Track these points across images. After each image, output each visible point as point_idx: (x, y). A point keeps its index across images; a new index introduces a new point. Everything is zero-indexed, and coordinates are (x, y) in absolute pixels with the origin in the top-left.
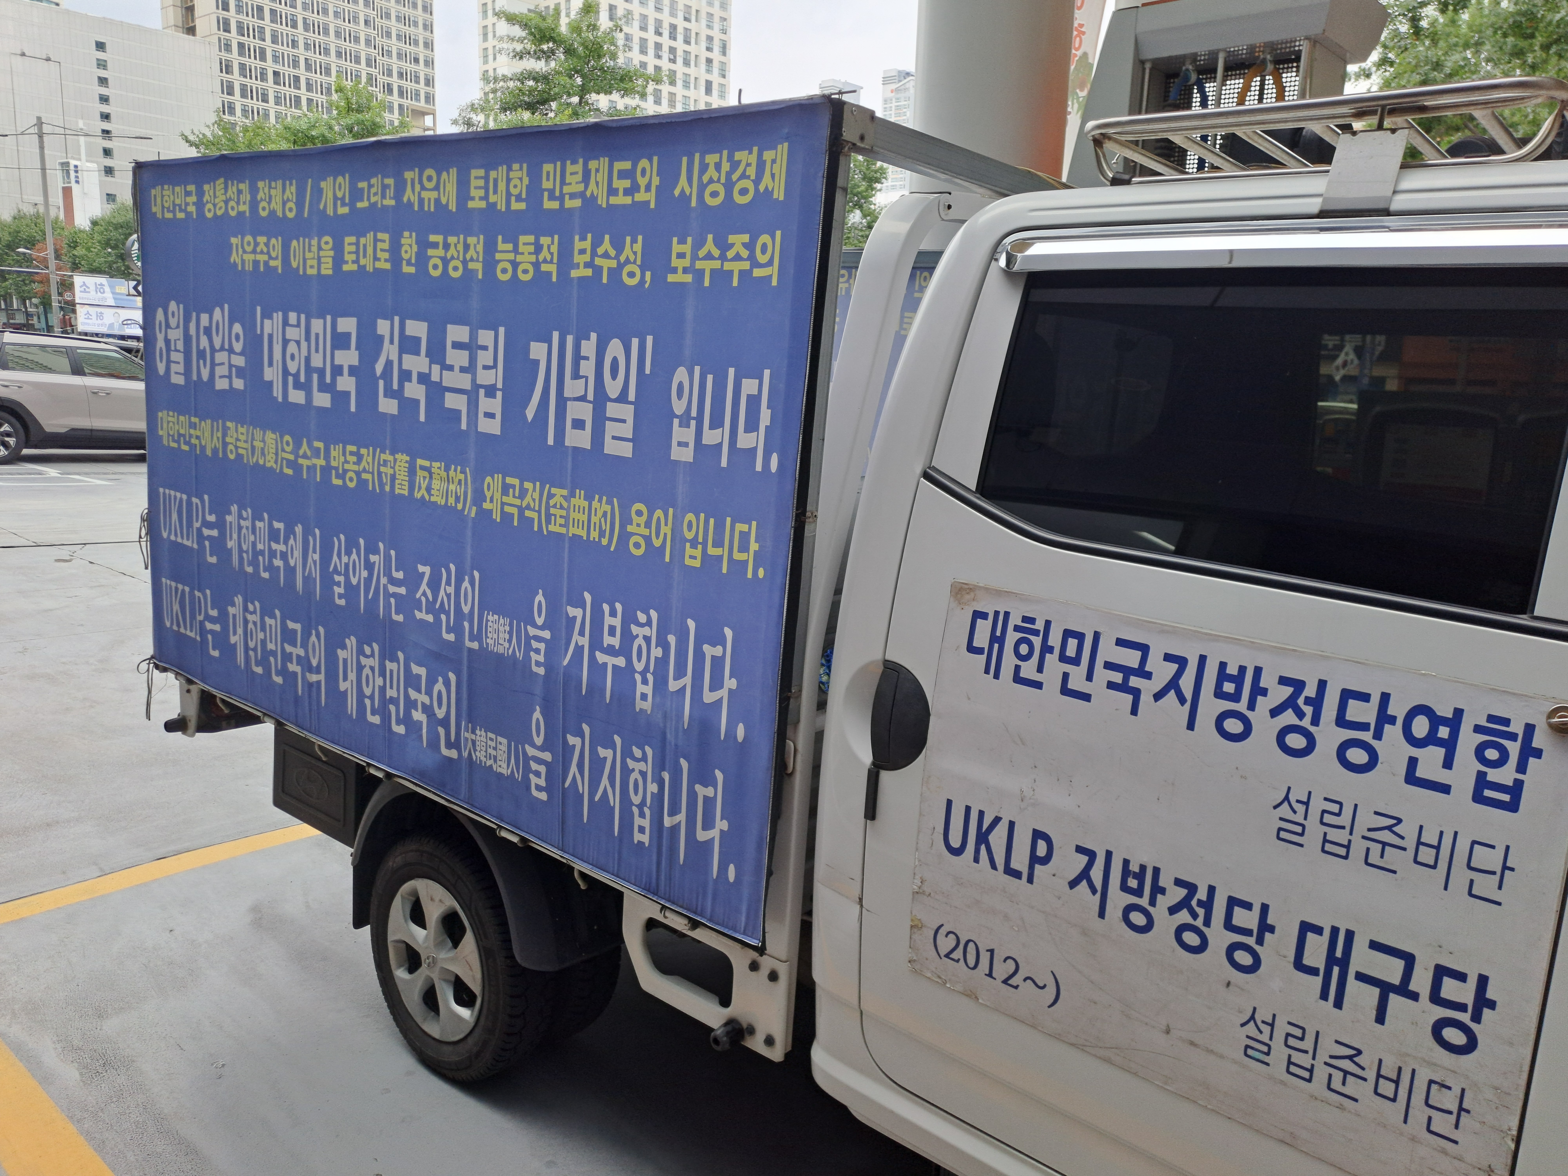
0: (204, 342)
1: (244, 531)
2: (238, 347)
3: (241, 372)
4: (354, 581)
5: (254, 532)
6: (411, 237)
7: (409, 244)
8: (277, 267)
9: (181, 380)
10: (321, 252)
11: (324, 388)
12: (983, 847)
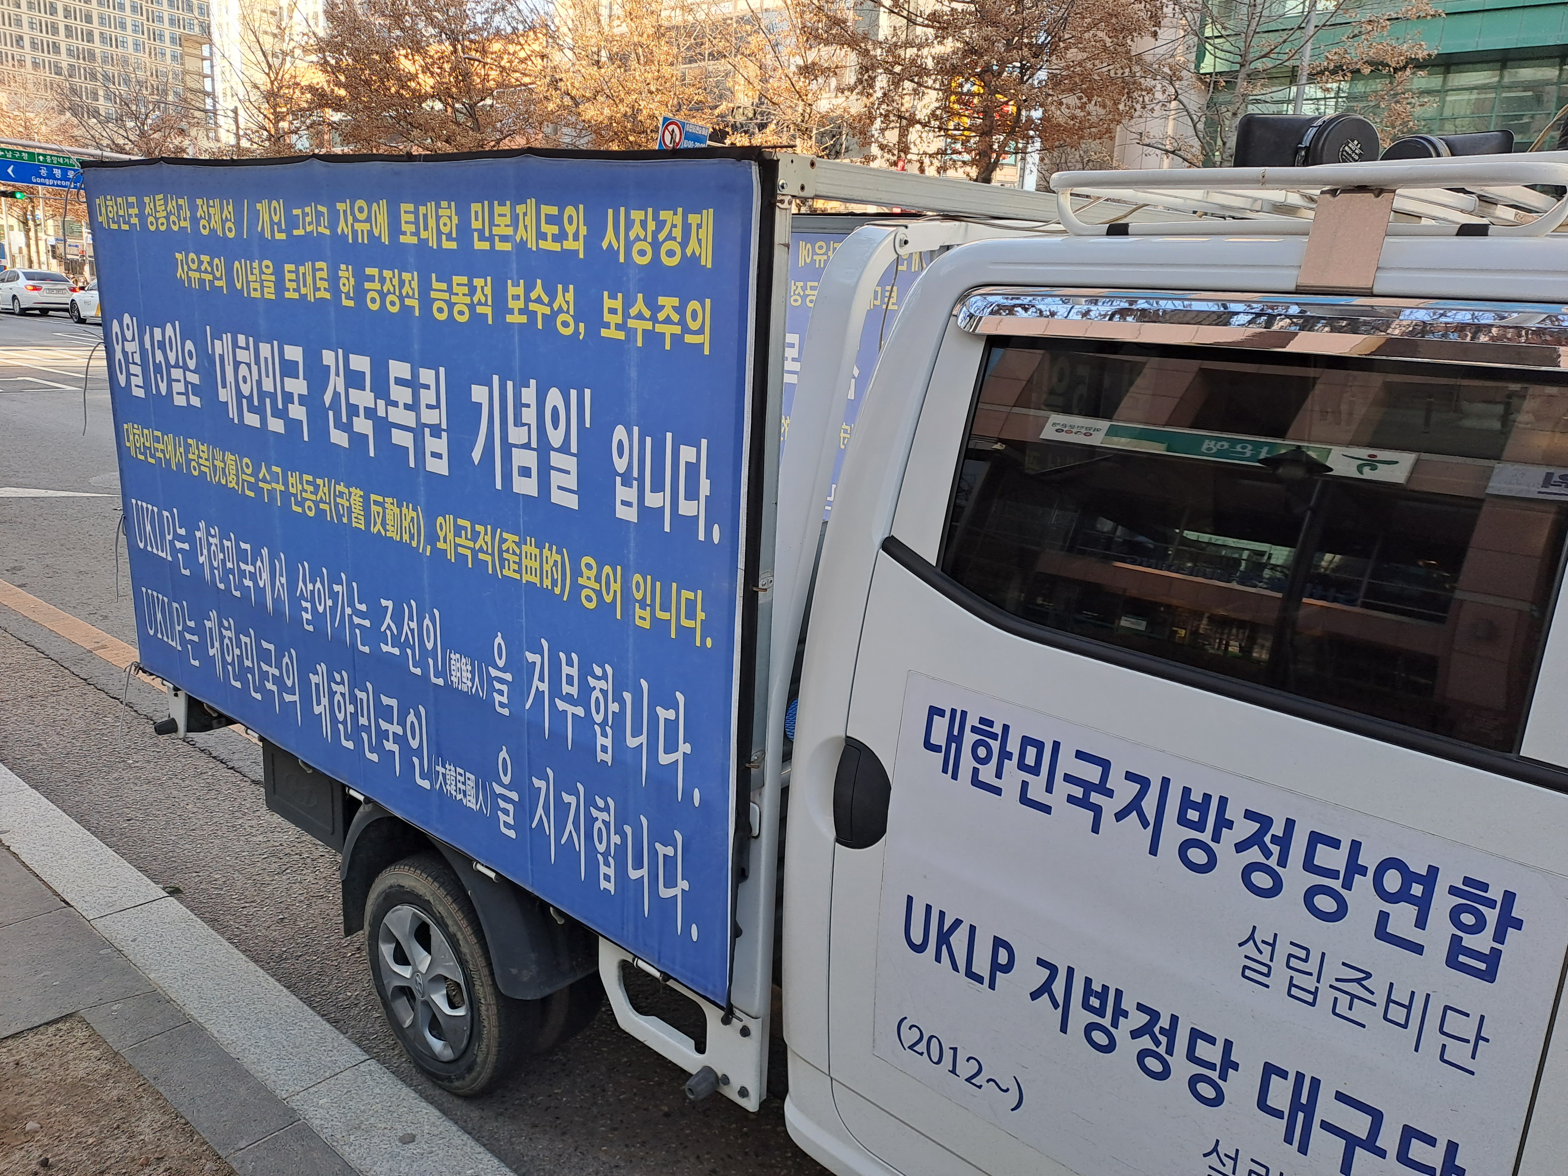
0: (159, 357)
1: (214, 548)
2: (192, 364)
3: (196, 390)
4: (320, 609)
5: (223, 551)
6: (348, 269)
7: (346, 277)
8: (222, 287)
9: (139, 393)
10: (263, 276)
11: (277, 413)
12: (944, 947)
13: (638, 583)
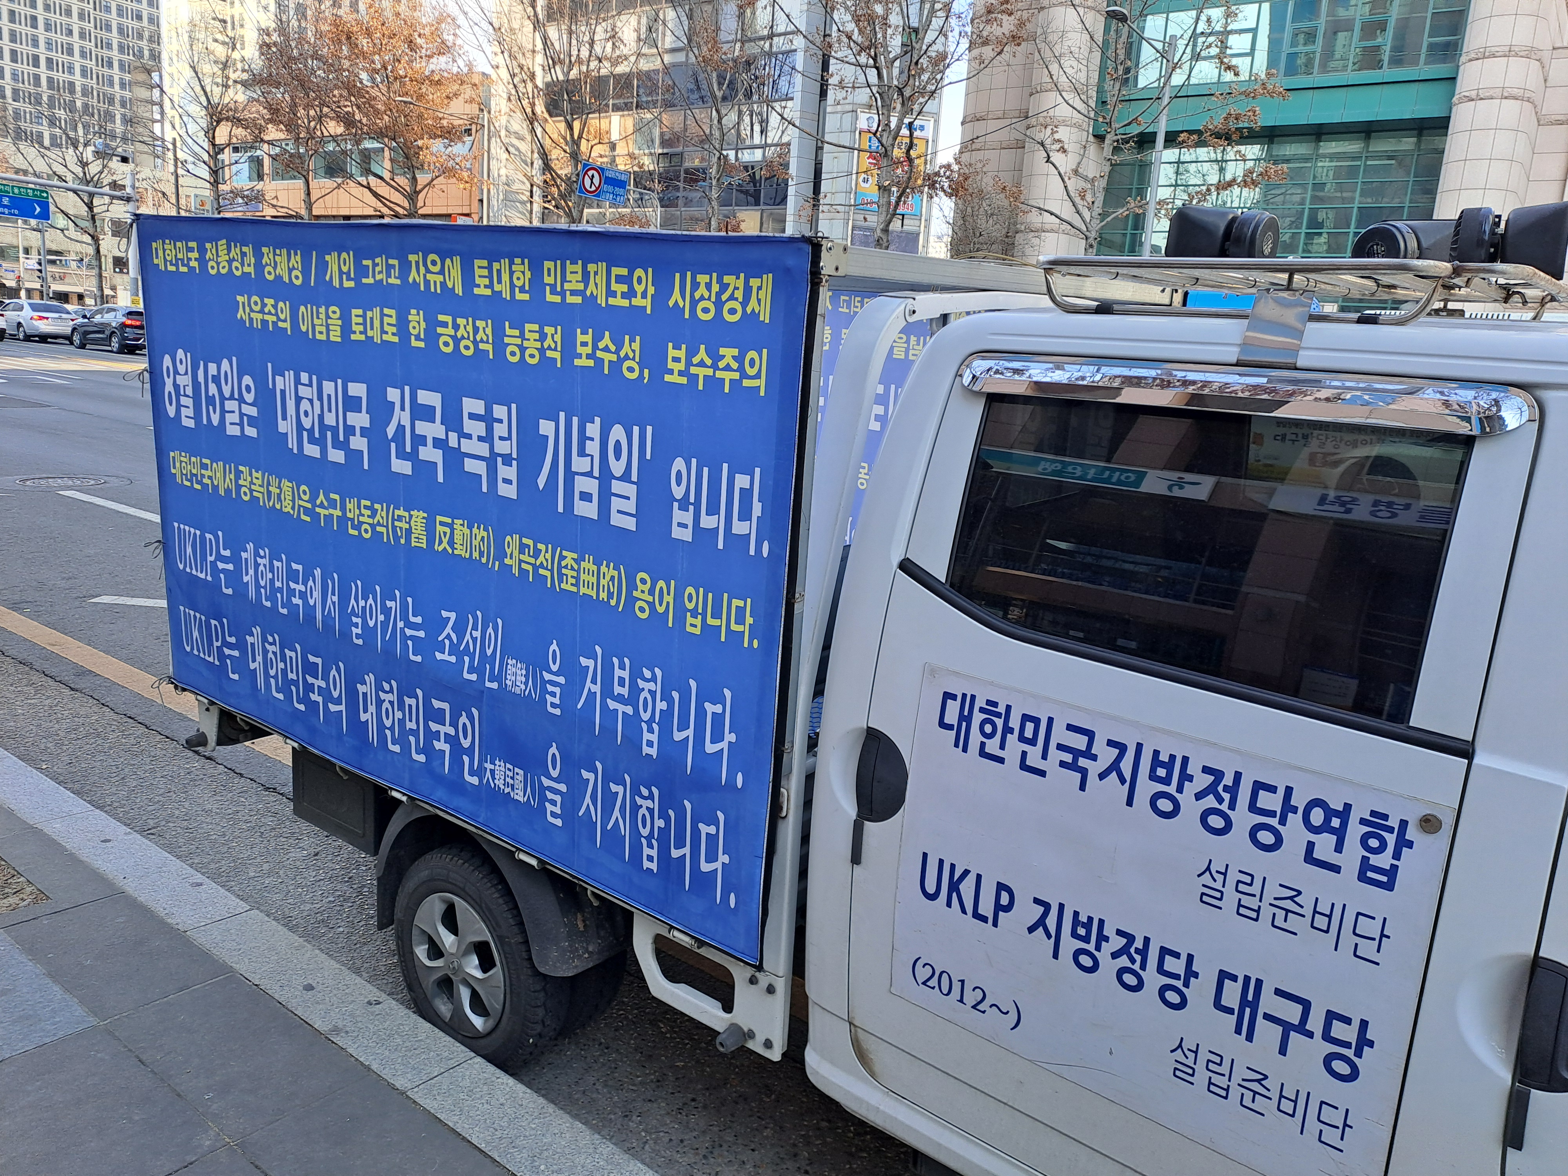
0: (213, 389)
1: (261, 568)
2: (249, 397)
3: (252, 421)
4: (371, 623)
5: (272, 571)
6: (418, 314)
7: (416, 321)
8: (286, 329)
9: (191, 424)
10: (330, 321)
11: (337, 445)
12: (954, 895)
13: (690, 594)
